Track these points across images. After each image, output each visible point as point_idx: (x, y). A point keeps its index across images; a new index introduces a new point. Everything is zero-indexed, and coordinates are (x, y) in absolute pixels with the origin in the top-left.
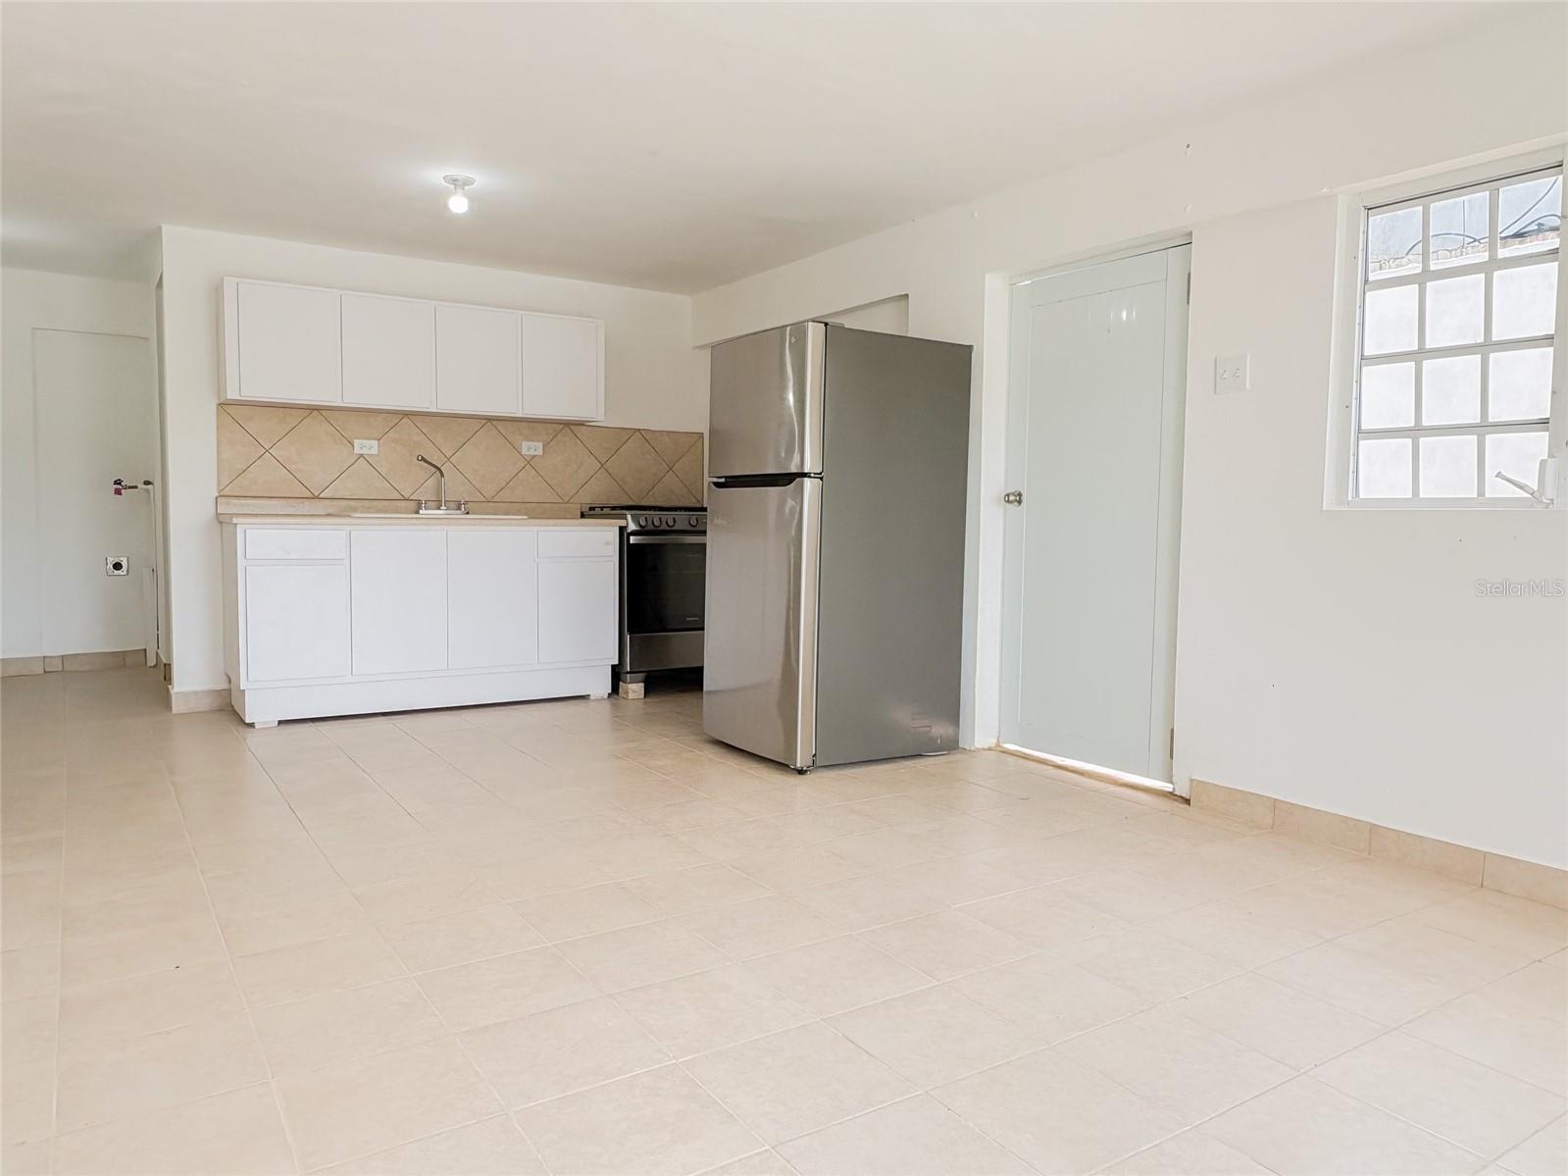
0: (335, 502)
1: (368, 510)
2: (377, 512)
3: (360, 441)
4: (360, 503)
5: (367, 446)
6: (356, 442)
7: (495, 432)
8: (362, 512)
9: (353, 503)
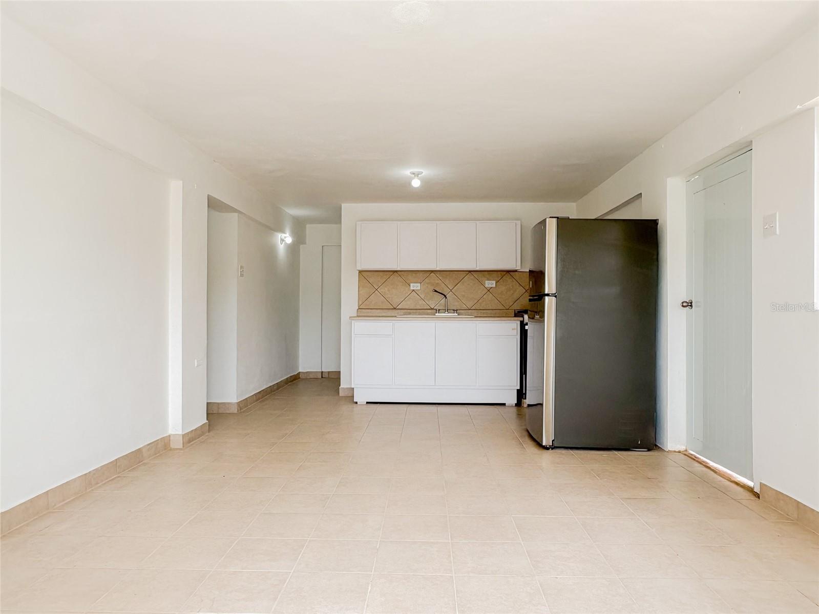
0: (402, 311)
1: (415, 314)
2: (419, 315)
3: (414, 284)
4: (412, 311)
5: (415, 286)
6: (411, 285)
7: (472, 277)
8: (413, 315)
9: (409, 311)
